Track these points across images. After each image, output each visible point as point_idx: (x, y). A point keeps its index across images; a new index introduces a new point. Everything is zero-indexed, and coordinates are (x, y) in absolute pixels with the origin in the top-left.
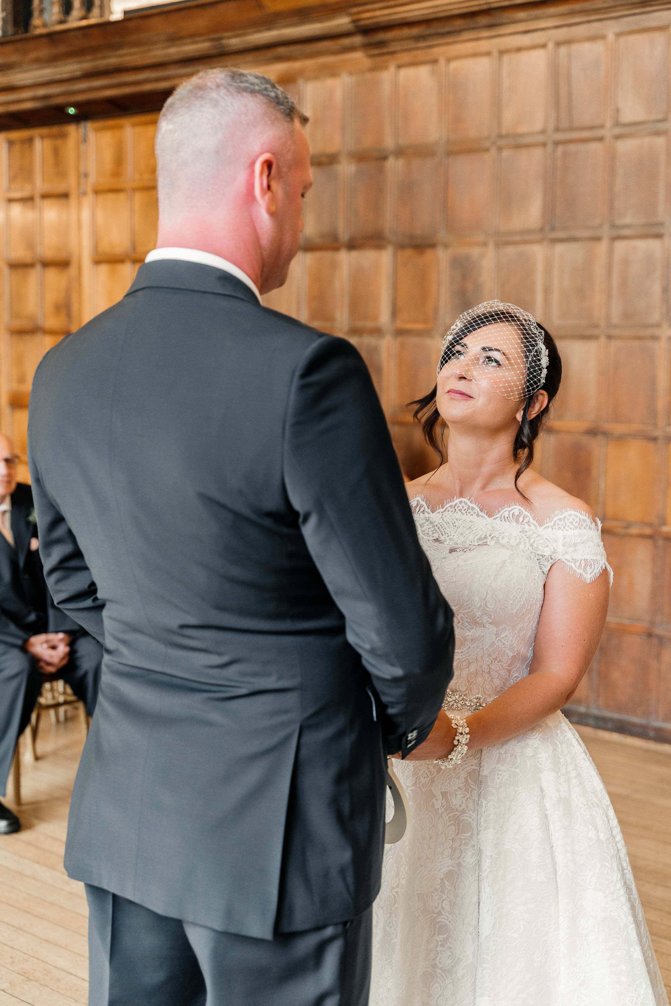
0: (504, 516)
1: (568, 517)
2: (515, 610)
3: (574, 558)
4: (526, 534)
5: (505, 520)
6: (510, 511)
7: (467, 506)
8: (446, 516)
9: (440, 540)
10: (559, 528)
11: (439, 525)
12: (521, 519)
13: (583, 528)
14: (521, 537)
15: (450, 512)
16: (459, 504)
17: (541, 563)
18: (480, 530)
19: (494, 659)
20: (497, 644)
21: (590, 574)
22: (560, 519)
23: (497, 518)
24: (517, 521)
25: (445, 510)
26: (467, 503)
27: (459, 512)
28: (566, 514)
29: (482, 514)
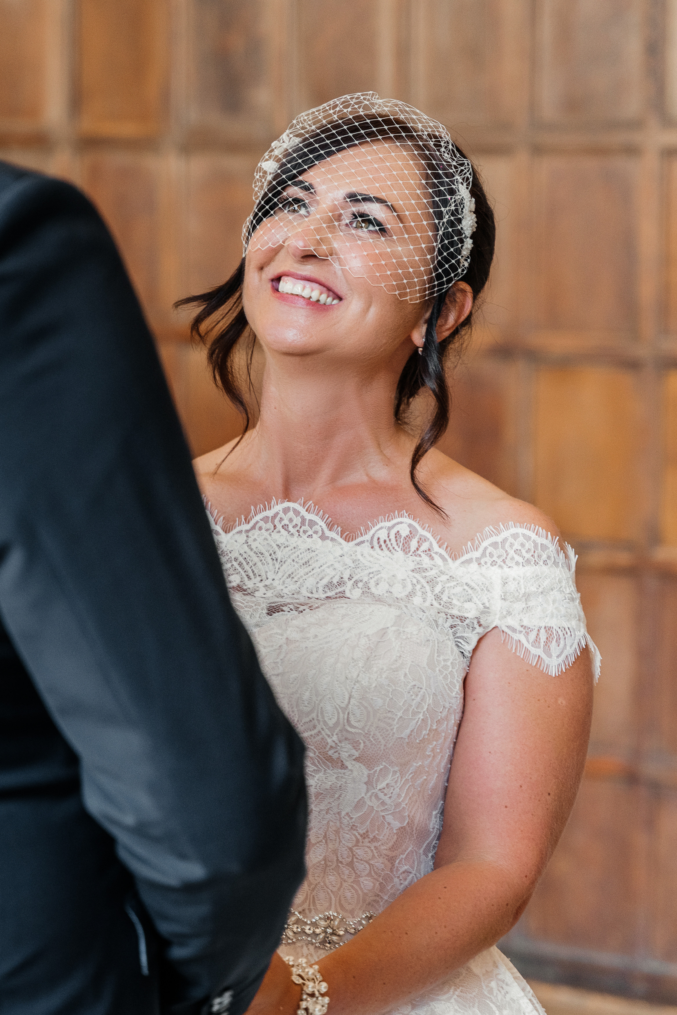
0: (379, 539)
1: (511, 540)
2: (408, 731)
3: (524, 624)
4: (424, 574)
5: (380, 546)
6: (390, 529)
7: (299, 518)
8: (255, 540)
9: (245, 587)
10: (494, 563)
11: (241, 559)
12: (414, 544)
13: (541, 563)
14: (415, 581)
15: (263, 531)
16: (281, 514)
17: (458, 635)
18: (328, 567)
19: (361, 836)
20: (369, 803)
21: (558, 657)
22: (495, 545)
23: (363, 542)
24: (406, 549)
25: (253, 528)
26: (299, 513)
27: (282, 531)
28: (505, 534)
29: (332, 534)
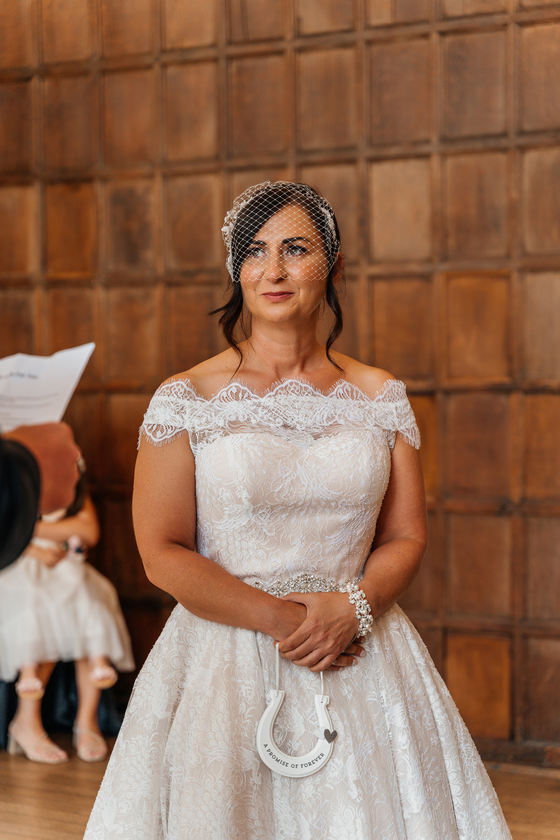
0: (340, 393)
1: (394, 388)
3: (407, 428)
5: (341, 397)
10: (390, 400)
12: (355, 394)
16: (289, 386)
22: (388, 392)
23: (333, 396)
24: (352, 397)
25: (277, 393)
29: (317, 393)
